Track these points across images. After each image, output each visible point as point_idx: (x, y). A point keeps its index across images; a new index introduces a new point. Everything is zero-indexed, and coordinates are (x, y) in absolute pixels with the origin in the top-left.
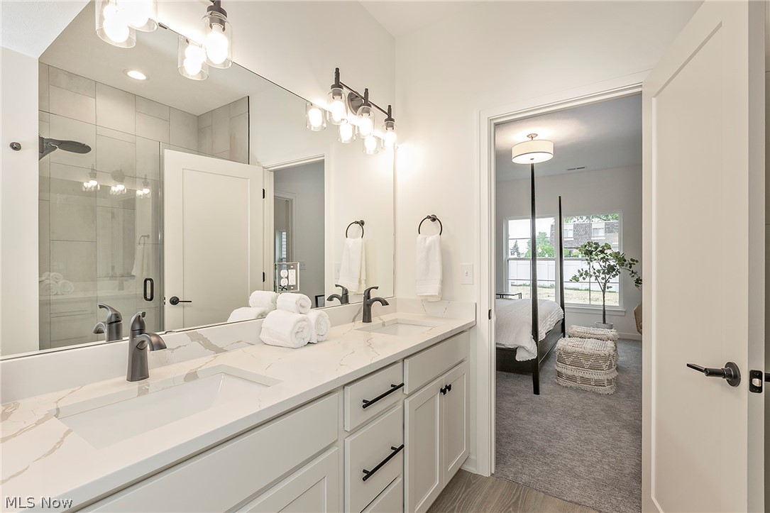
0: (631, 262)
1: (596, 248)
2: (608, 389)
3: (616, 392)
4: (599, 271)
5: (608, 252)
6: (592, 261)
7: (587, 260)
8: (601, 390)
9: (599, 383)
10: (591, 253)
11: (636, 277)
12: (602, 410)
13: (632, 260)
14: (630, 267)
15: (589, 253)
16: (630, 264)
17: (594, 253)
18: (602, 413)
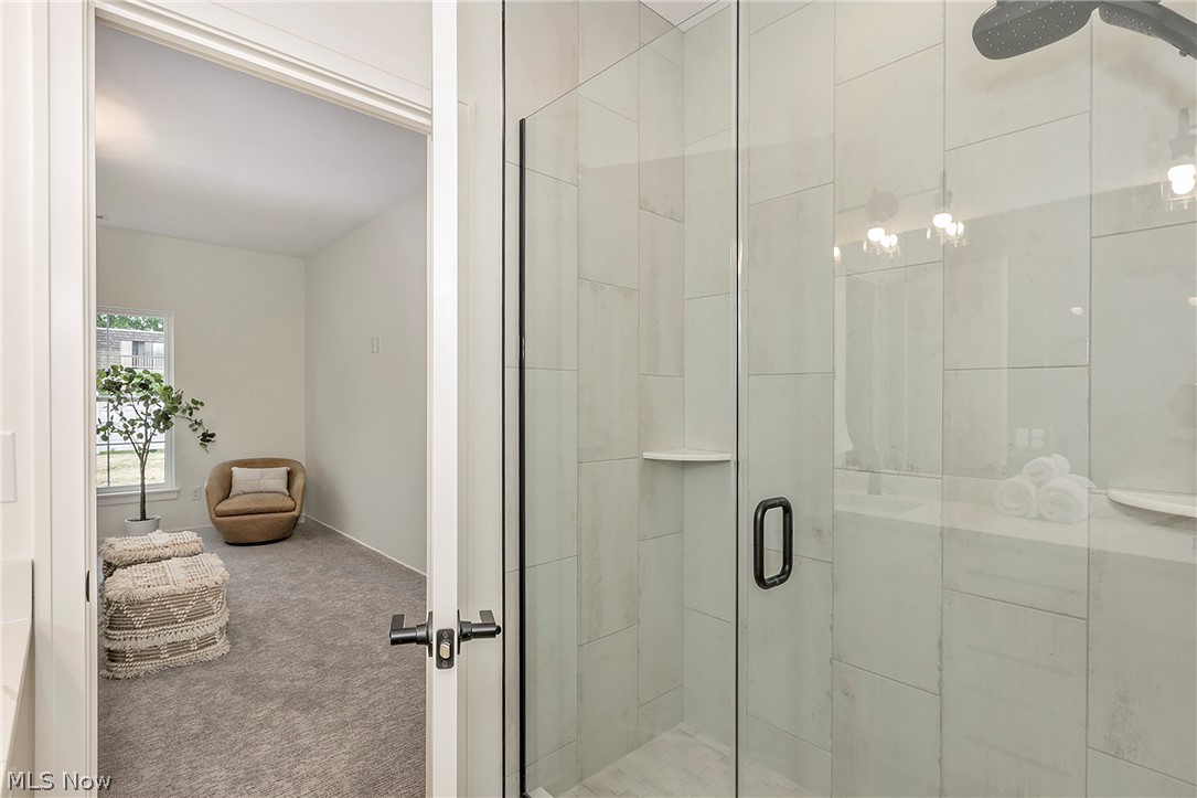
0: (192, 405)
1: (131, 379)
2: (222, 646)
3: (233, 644)
4: (132, 422)
5: (155, 386)
6: (120, 403)
7: (111, 401)
8: (210, 653)
9: (206, 642)
10: (117, 386)
11: (200, 432)
12: (234, 693)
13: (193, 401)
14: (191, 414)
15: (113, 387)
16: (190, 408)
17: (124, 388)
18: (238, 698)
